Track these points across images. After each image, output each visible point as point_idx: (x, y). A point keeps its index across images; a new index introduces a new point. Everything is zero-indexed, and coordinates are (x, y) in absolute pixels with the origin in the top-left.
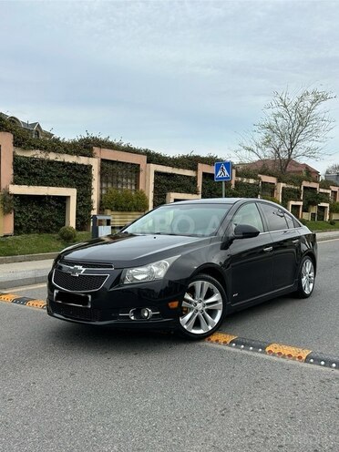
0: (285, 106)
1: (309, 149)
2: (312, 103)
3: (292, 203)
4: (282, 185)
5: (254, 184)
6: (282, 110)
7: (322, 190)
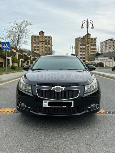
0: (16, 25)
1: (25, 41)
2: (26, 25)
3: (21, 60)
4: (18, 53)
5: (10, 52)
6: (15, 26)
7: (28, 56)
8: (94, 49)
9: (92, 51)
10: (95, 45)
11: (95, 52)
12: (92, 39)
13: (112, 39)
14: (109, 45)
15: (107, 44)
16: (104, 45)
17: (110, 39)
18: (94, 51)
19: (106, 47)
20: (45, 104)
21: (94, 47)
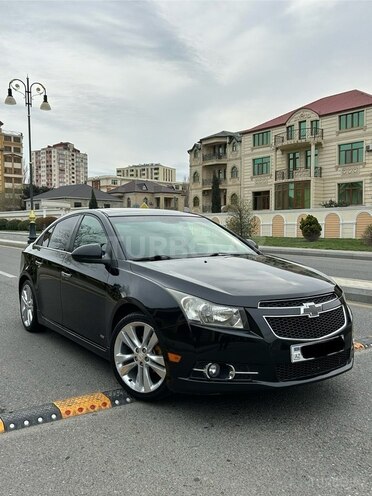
8: (15, 173)
9: (11, 178)
10: (19, 160)
11: (19, 180)
12: (8, 138)
13: (66, 144)
14: (59, 163)
15: (53, 159)
16: (44, 160)
17: (61, 144)
18: (15, 178)
19: (49, 166)
20: (296, 356)
21: (17, 166)
